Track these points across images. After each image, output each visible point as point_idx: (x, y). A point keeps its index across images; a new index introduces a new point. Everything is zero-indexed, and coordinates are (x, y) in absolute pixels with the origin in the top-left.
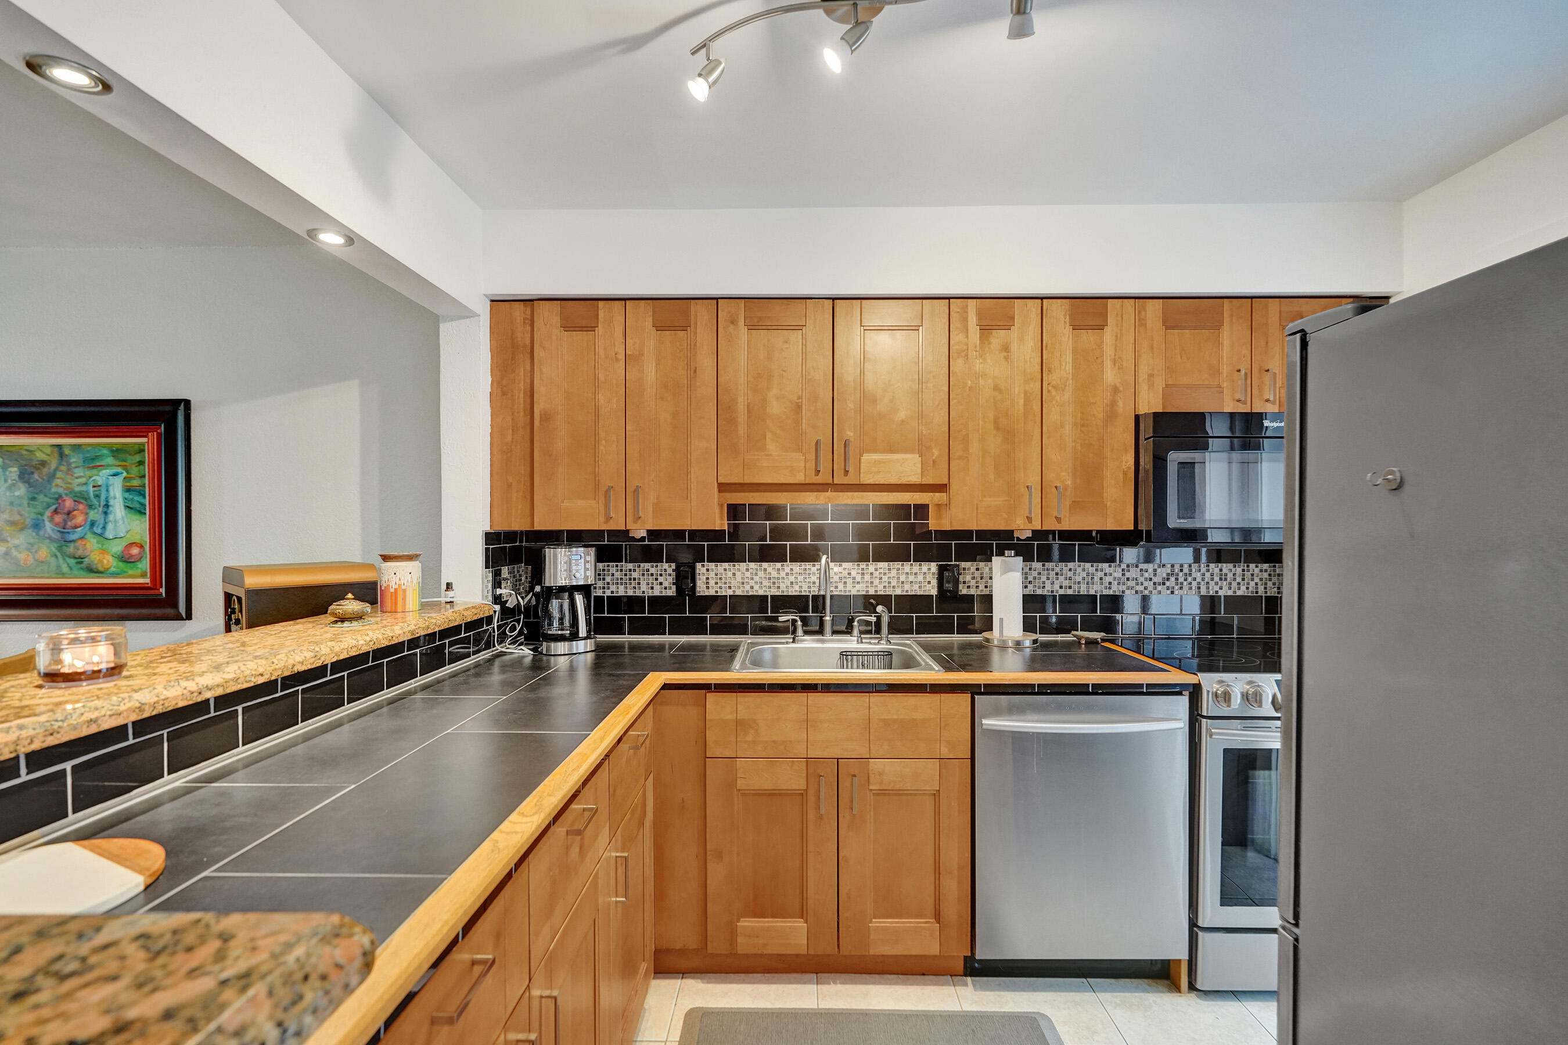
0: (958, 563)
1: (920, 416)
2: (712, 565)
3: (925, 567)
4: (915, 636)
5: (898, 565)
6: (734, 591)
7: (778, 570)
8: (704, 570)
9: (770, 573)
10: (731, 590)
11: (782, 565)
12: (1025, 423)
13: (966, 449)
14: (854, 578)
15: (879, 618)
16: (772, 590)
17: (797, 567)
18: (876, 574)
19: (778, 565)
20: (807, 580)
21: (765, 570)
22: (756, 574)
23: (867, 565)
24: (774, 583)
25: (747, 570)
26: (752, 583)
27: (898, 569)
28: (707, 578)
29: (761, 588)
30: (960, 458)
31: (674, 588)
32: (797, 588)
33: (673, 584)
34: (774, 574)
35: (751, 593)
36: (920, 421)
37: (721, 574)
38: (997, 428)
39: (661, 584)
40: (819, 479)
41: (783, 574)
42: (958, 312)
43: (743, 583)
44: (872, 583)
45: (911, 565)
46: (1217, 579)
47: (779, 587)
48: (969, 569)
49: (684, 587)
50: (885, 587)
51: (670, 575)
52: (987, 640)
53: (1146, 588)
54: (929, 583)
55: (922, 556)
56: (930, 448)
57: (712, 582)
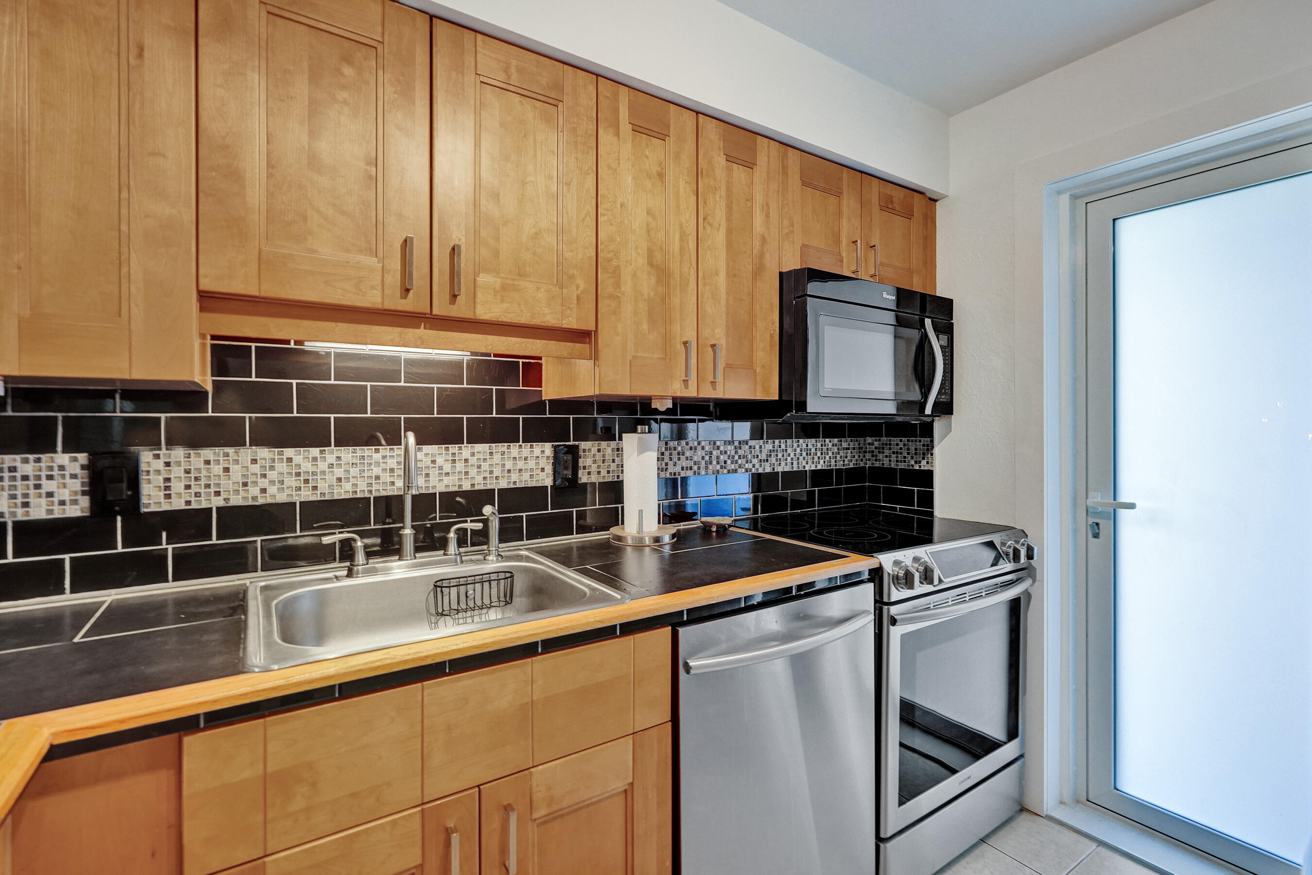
0: (577, 443)
1: (561, 231)
2: (179, 453)
3: (538, 448)
4: (525, 542)
5: (502, 447)
6: (226, 500)
7: (315, 459)
8: (159, 464)
9: (298, 466)
10: (221, 498)
11: (321, 452)
12: (681, 263)
13: (617, 285)
14: (441, 468)
15: (486, 522)
16: (302, 493)
17: (347, 454)
18: (473, 461)
19: (315, 451)
20: (366, 474)
21: (290, 460)
22: (272, 468)
23: (460, 448)
24: (306, 481)
25: (254, 461)
26: (263, 483)
27: (503, 453)
28: (168, 480)
29: (280, 490)
30: (611, 297)
31: (85, 502)
32: (347, 486)
33: (84, 493)
34: (307, 466)
35: (261, 501)
36: (560, 238)
37: (199, 470)
38: (651, 264)
39: (50, 495)
40: (406, 305)
41: (322, 466)
42: (608, 97)
43: (245, 484)
44: (467, 473)
45: (520, 446)
46: (804, 454)
47: (315, 488)
48: (590, 450)
49: (110, 498)
50: (485, 478)
51: (74, 476)
52: (619, 538)
53: (754, 466)
54: (543, 470)
55: (534, 435)
56: (572, 277)
57: (177, 487)
